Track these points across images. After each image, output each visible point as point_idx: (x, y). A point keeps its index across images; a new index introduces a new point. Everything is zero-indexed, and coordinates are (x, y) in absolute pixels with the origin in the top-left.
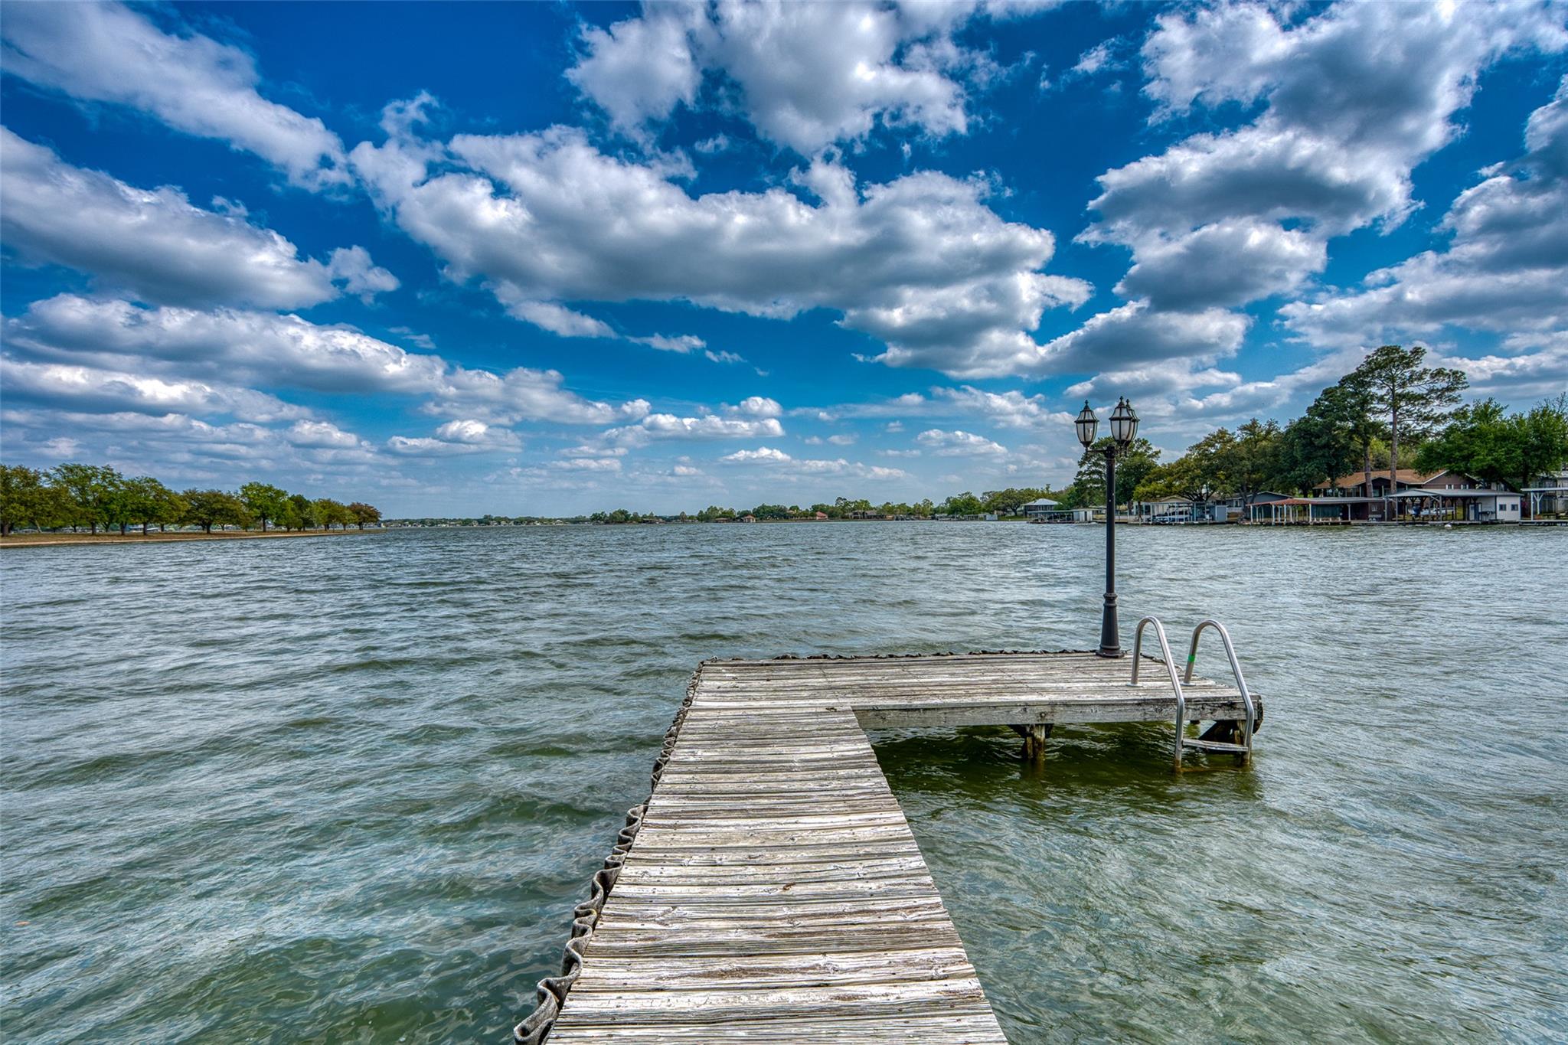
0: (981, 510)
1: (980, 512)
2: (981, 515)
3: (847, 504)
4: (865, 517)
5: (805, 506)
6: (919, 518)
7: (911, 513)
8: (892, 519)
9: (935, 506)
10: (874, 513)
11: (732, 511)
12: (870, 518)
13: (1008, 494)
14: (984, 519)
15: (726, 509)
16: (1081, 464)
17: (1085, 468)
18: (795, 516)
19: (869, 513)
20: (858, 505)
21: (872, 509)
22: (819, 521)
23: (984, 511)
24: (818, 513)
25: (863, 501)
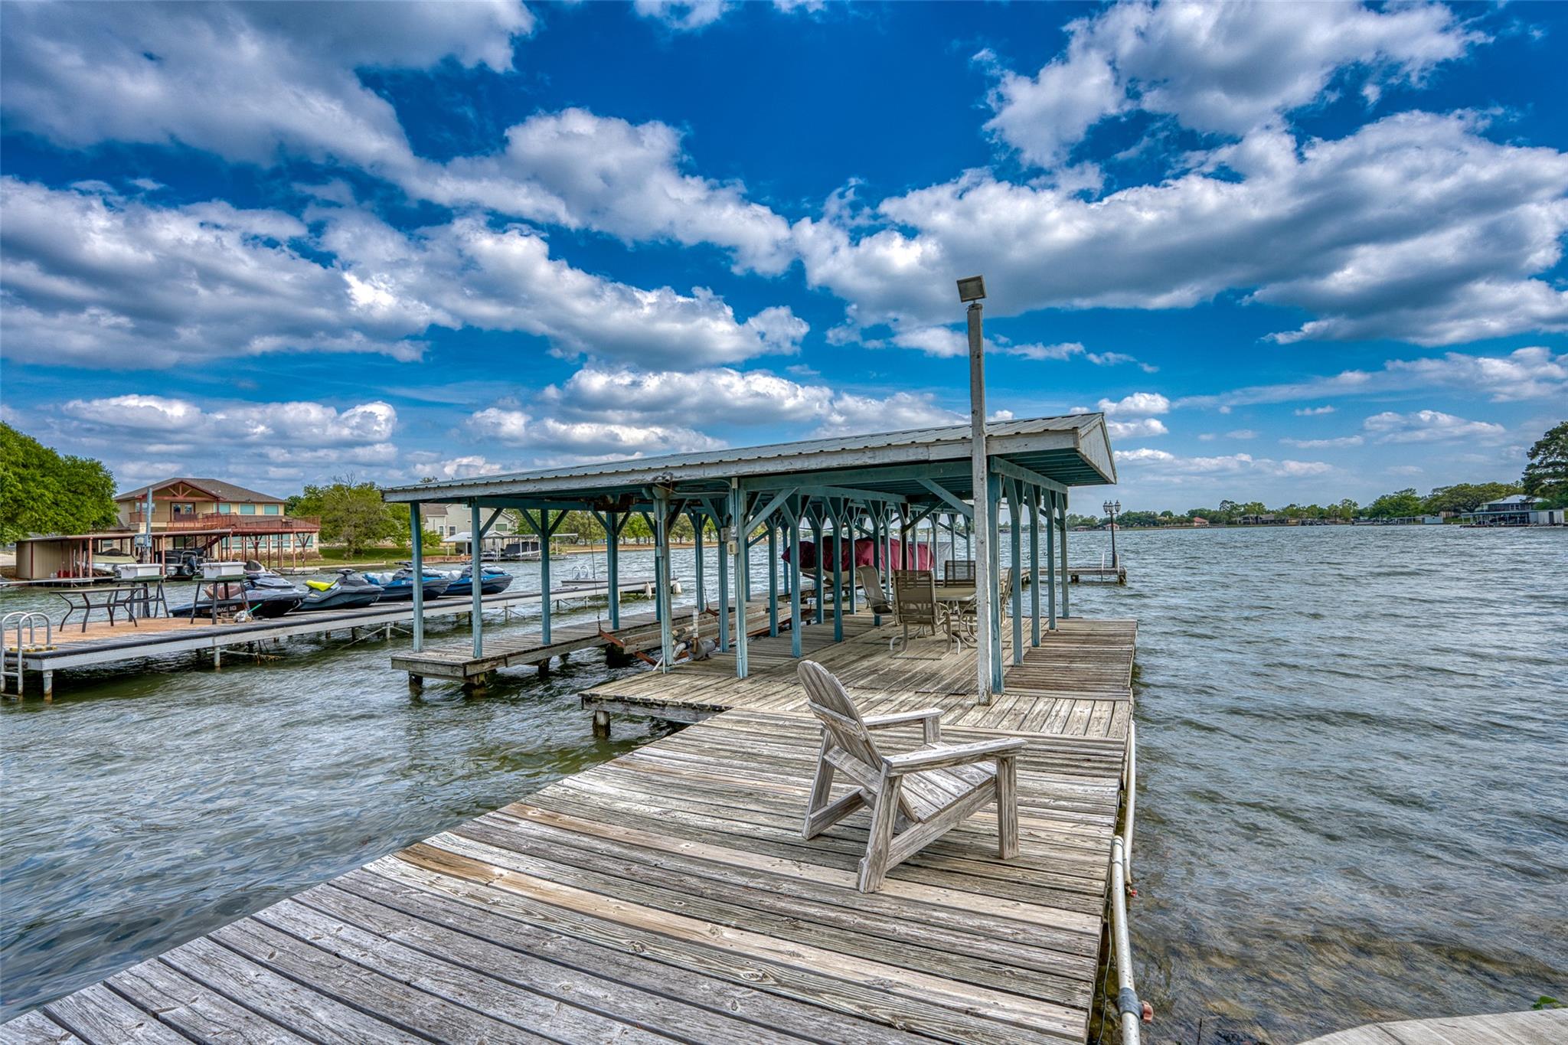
0: (1417, 512)
1: (1417, 513)
2: (1419, 518)
3: (1234, 508)
4: (1258, 522)
5: (1180, 511)
6: (1335, 523)
7: (1323, 516)
8: (1297, 524)
9: (1360, 507)
10: (1272, 517)
11: (1093, 518)
12: (1265, 523)
13: (1460, 491)
14: (1423, 522)
15: (1087, 516)
16: (1533, 454)
17: (1536, 461)
18: (1167, 522)
19: (1264, 517)
20: (1249, 509)
21: (1268, 512)
22: (1198, 527)
23: (1423, 512)
24: (1196, 519)
25: (1255, 504)
